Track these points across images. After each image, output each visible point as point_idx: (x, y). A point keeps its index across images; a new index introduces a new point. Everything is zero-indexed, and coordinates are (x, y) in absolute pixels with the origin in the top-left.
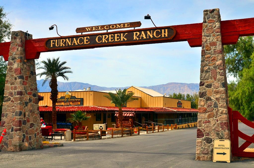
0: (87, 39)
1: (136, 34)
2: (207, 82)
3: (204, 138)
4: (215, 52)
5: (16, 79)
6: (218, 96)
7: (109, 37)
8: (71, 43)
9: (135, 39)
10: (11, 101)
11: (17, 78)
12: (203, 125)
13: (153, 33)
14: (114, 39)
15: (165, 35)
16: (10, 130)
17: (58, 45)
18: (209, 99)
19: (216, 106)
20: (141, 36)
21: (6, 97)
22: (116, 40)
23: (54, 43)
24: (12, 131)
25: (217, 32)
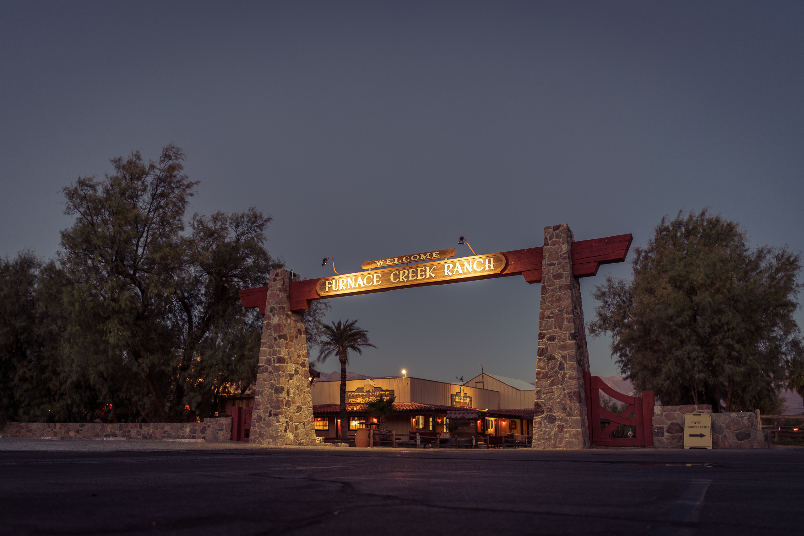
0: (378, 277)
1: (449, 267)
2: (549, 333)
3: (544, 415)
4: (560, 287)
6: (565, 353)
7: (409, 274)
8: (355, 285)
9: (446, 274)
12: (543, 396)
13: (473, 265)
14: (417, 276)
18: (551, 358)
19: (562, 367)
20: (455, 270)
22: (419, 277)
23: (330, 286)
25: (564, 258)
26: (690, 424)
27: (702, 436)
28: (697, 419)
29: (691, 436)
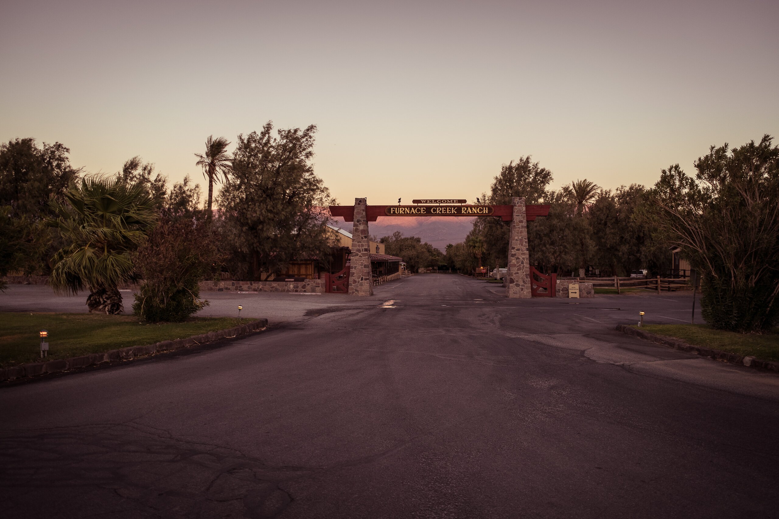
0: (423, 209)
1: (464, 209)
2: (517, 247)
3: (515, 284)
4: (522, 227)
5: (362, 238)
6: (523, 256)
7: (442, 210)
8: (410, 212)
9: (463, 213)
10: (360, 256)
11: (364, 237)
12: (514, 275)
13: (477, 210)
14: (447, 212)
15: (486, 212)
16: (360, 279)
17: (397, 212)
18: (518, 258)
19: (522, 263)
20: (468, 211)
21: (354, 253)
22: (448, 212)
23: (394, 211)
24: (362, 279)
25: (524, 214)
26: (571, 288)
27: (576, 293)
28: (574, 286)
29: (571, 293)
